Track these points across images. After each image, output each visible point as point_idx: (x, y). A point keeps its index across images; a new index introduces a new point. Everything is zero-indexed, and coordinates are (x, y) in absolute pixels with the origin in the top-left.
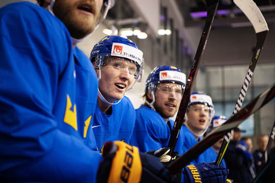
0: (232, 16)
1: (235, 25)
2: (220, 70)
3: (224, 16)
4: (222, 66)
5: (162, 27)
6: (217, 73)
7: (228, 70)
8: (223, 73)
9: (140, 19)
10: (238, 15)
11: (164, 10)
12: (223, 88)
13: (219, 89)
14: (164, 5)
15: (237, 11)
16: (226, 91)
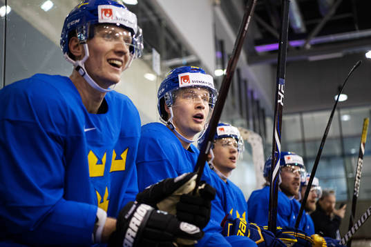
0: (308, 46)
1: (313, 58)
2: (297, 117)
3: (298, 48)
4: (301, 113)
5: (219, 66)
6: (294, 121)
7: (307, 117)
8: (302, 121)
9: (192, 58)
10: (315, 46)
11: (220, 45)
12: (303, 141)
13: (298, 142)
14: (220, 38)
15: (314, 40)
16: (307, 145)
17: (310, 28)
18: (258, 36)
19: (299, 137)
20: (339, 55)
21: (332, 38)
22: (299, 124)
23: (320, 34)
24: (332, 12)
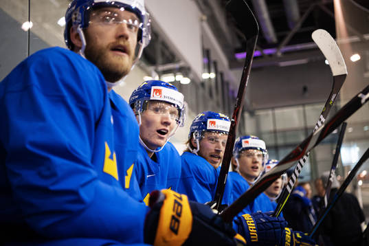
0: (279, 54)
1: (283, 64)
2: (270, 112)
3: (270, 55)
4: (273, 108)
5: (206, 70)
6: (267, 115)
7: (278, 112)
8: (274, 115)
9: (182, 64)
10: (285, 53)
11: (206, 53)
12: (275, 132)
13: (270, 132)
14: (206, 47)
15: (284, 49)
16: (278, 135)
17: (280, 39)
18: (238, 45)
19: (271, 128)
20: (303, 61)
21: (299, 47)
22: (271, 118)
23: (290, 44)
24: (299, 25)
